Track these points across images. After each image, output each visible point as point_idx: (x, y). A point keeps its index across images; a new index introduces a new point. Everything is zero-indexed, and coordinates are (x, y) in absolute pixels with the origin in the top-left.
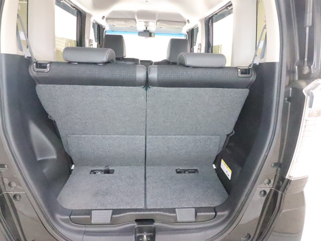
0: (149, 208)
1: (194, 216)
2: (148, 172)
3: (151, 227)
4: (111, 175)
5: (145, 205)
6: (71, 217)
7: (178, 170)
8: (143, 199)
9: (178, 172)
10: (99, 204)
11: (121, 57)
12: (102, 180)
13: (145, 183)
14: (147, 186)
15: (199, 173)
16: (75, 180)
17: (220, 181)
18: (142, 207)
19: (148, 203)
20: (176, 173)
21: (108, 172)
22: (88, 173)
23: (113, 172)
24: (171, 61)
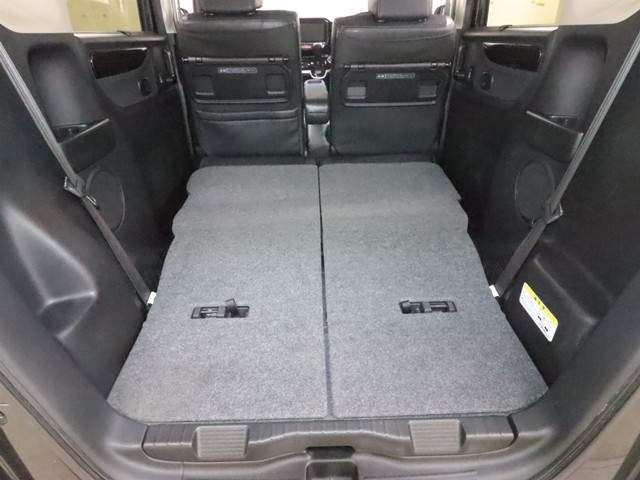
0: (340, 415)
1: (458, 439)
2: (332, 312)
3: (348, 463)
4: (242, 319)
5: (330, 406)
6: (146, 445)
7: (404, 305)
8: (324, 390)
9: (406, 310)
10: (216, 407)
11: (250, 8)
12: (220, 337)
13: (326, 341)
14: (333, 351)
15: (461, 313)
16: (155, 337)
17: (515, 337)
18: (322, 413)
19: (337, 402)
20: (401, 313)
21: (234, 312)
22: (186, 317)
23: (247, 311)
24: (380, 14)
